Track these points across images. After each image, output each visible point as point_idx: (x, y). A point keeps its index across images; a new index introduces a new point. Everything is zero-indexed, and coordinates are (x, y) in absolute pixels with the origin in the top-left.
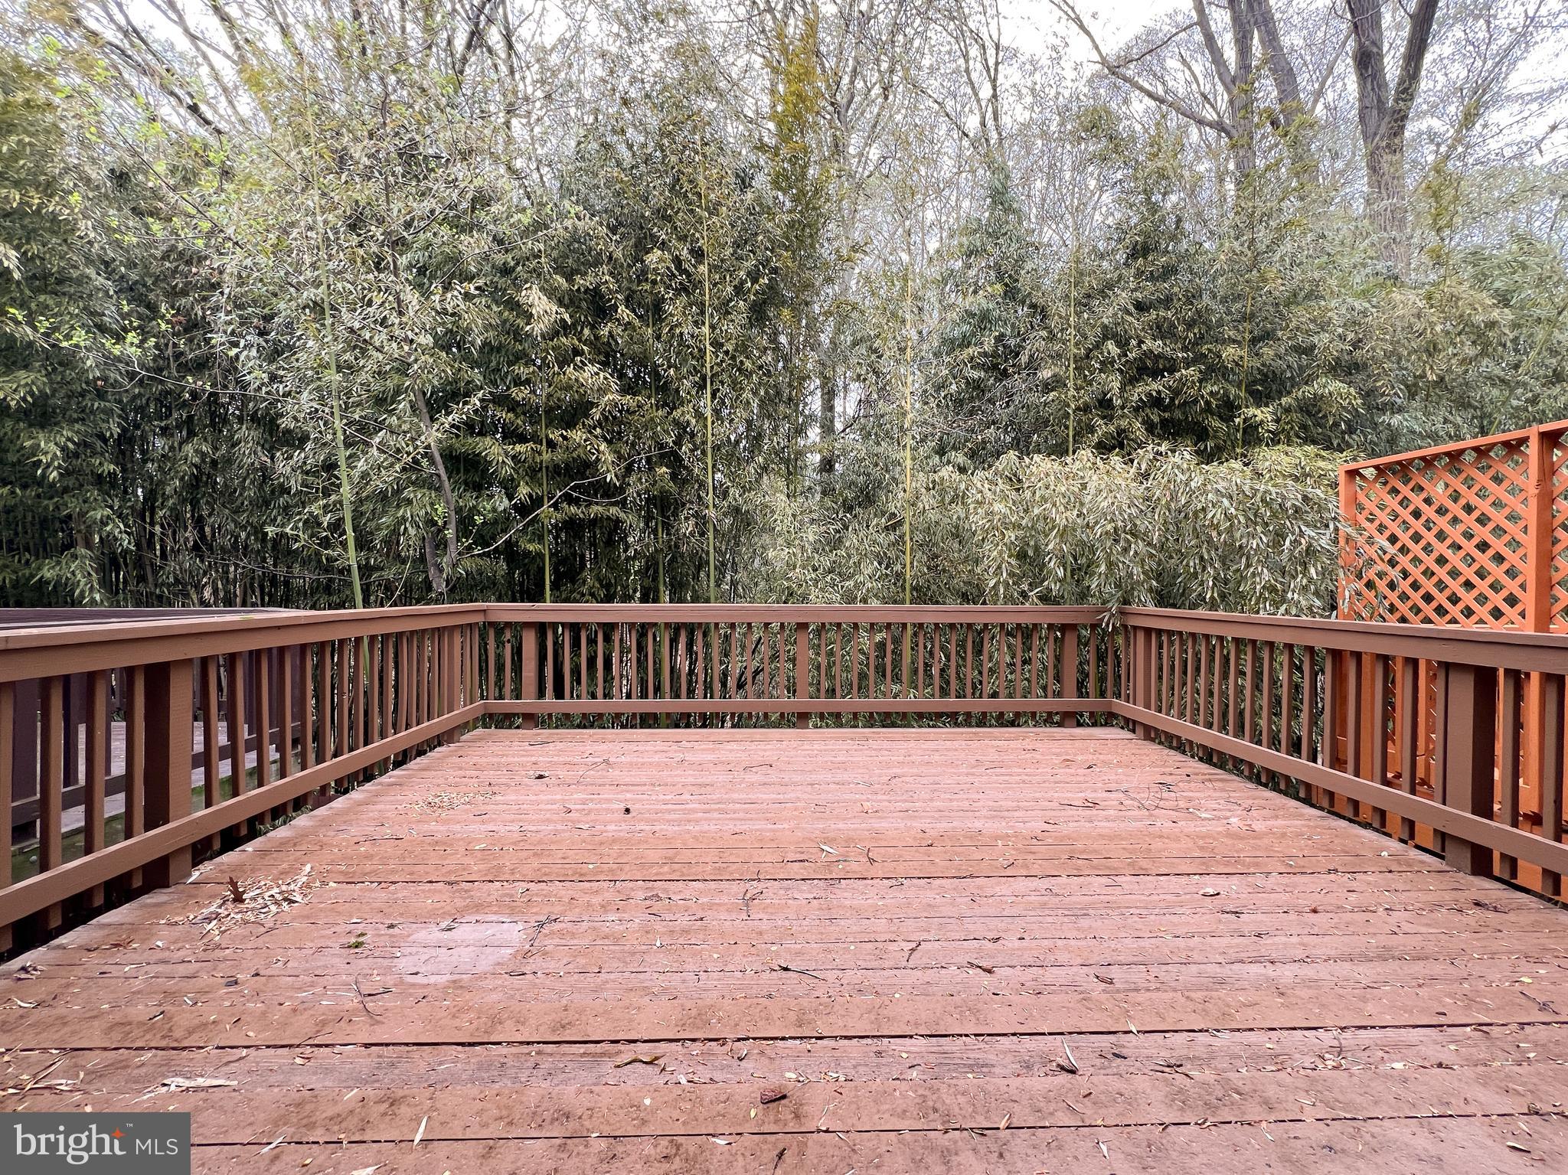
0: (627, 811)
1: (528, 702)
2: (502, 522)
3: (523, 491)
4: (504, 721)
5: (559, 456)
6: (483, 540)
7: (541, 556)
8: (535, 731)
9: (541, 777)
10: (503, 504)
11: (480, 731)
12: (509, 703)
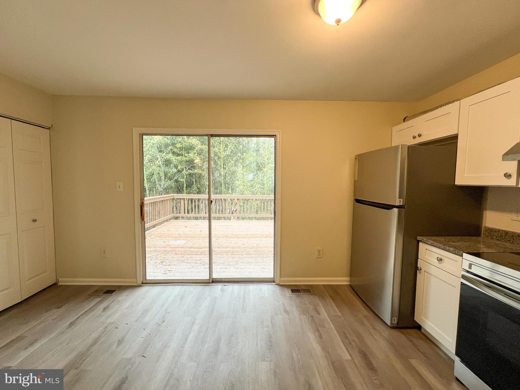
0: (201, 231)
1: (182, 214)
2: (174, 175)
3: (179, 167)
4: (177, 218)
5: (187, 159)
6: (170, 179)
7: (183, 182)
8: (184, 220)
9: (186, 227)
10: (175, 170)
11: (172, 220)
12: (178, 215)
